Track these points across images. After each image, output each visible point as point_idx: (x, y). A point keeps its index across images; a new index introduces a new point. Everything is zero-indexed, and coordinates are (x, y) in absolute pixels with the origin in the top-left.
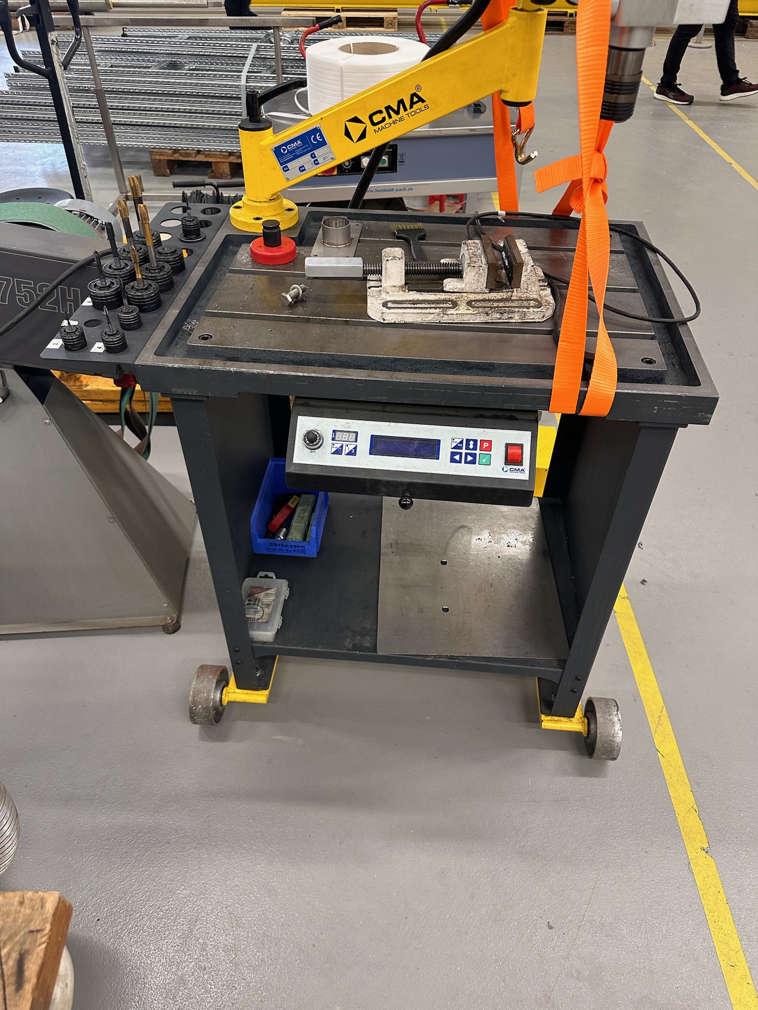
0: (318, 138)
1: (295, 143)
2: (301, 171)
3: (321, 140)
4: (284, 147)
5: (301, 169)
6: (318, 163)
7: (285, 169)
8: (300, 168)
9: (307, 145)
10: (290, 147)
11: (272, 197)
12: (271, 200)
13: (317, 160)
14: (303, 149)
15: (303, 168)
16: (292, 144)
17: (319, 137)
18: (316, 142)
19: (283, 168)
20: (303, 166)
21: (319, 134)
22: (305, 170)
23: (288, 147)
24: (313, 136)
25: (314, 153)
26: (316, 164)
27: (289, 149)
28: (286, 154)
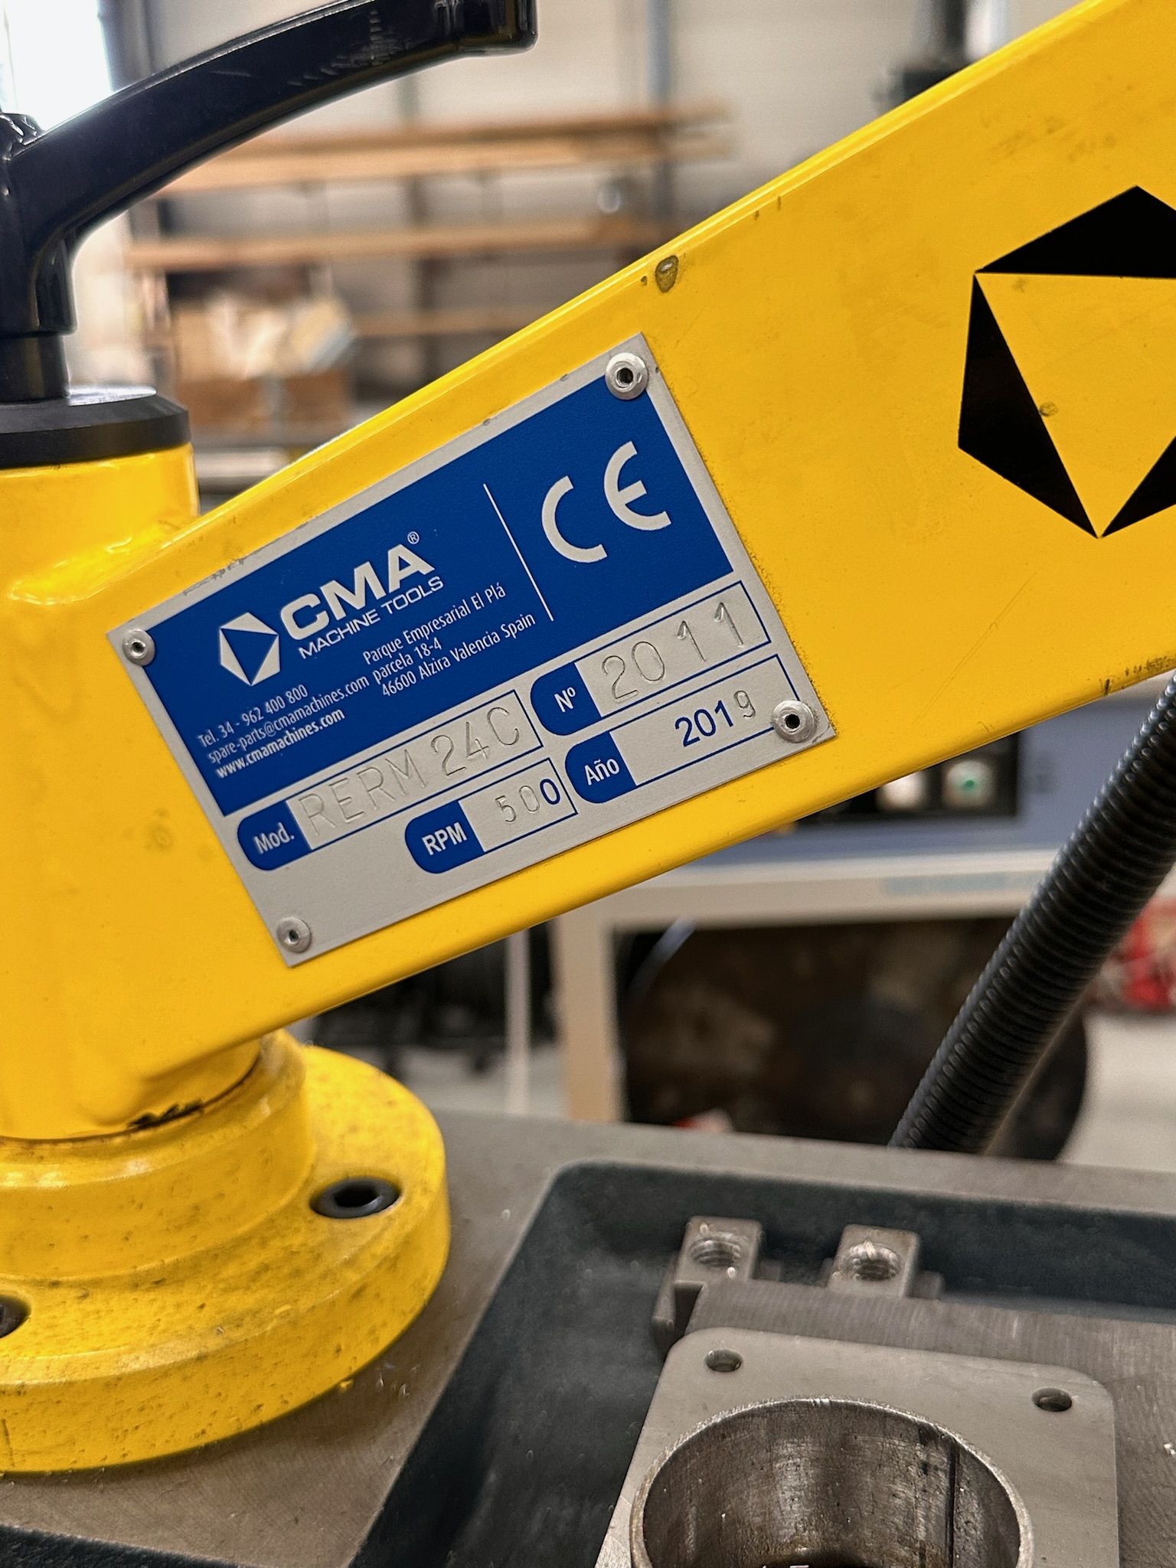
0: (619, 499)
1: (364, 573)
2: (434, 864)
3: (661, 521)
4: (247, 623)
5: (432, 843)
6: (622, 783)
7: (264, 843)
8: (415, 833)
9: (496, 592)
10: (304, 617)
11: (148, 1098)
12: (146, 1123)
13: (603, 747)
14: (452, 637)
15: (457, 834)
16: (332, 590)
17: (637, 490)
18: (597, 554)
19: (246, 833)
20: (452, 814)
21: (627, 451)
22: (470, 849)
23: (287, 614)
24: (563, 486)
25: (569, 676)
26: (598, 793)
27: (297, 633)
28: (273, 686)
